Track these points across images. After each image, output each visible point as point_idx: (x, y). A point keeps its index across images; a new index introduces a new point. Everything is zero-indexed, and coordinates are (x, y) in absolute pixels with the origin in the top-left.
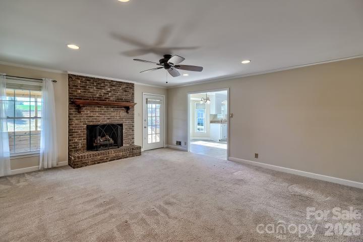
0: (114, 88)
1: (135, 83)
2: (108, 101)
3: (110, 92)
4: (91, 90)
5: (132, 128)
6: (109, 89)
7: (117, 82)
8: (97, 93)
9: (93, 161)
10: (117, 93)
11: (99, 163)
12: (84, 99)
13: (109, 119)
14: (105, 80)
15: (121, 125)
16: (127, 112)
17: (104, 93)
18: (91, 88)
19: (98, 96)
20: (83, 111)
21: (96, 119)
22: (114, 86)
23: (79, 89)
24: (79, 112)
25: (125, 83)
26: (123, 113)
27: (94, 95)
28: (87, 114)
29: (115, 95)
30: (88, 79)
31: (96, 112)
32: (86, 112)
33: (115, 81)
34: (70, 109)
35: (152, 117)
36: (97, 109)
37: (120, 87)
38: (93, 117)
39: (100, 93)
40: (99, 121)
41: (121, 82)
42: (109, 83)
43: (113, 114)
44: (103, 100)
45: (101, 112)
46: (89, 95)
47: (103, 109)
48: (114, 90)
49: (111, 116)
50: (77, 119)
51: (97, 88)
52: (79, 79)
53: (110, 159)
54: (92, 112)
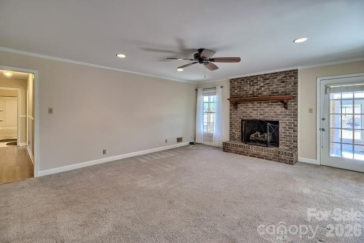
0: (267, 81)
1: (299, 68)
2: (261, 96)
3: (263, 87)
4: (245, 88)
5: (294, 127)
6: (262, 84)
7: (271, 74)
8: (250, 90)
9: (235, 151)
10: (272, 86)
11: (240, 154)
12: (240, 97)
13: (262, 115)
14: (257, 76)
15: (277, 123)
16: (286, 108)
17: (257, 89)
18: (245, 86)
19: (251, 92)
20: (239, 108)
21: (249, 114)
22: (268, 79)
23: (236, 89)
24: (236, 108)
25: (281, 72)
26: (279, 109)
27: (248, 92)
28: (242, 110)
29: (269, 88)
30: (242, 79)
31: (249, 108)
32: (241, 108)
33: (268, 74)
34: (230, 106)
35: (341, 114)
36: (250, 105)
37: (276, 78)
38: (246, 112)
39: (253, 90)
40: (252, 117)
41: (277, 73)
42: (262, 77)
43: (266, 110)
44: (256, 96)
45: (254, 108)
46: (244, 93)
47: (255, 105)
48: (268, 84)
49: (264, 112)
50: (234, 114)
51: (250, 86)
52: (236, 81)
53: (250, 154)
54: (246, 108)
